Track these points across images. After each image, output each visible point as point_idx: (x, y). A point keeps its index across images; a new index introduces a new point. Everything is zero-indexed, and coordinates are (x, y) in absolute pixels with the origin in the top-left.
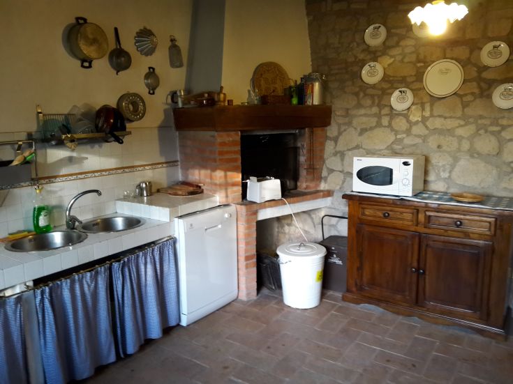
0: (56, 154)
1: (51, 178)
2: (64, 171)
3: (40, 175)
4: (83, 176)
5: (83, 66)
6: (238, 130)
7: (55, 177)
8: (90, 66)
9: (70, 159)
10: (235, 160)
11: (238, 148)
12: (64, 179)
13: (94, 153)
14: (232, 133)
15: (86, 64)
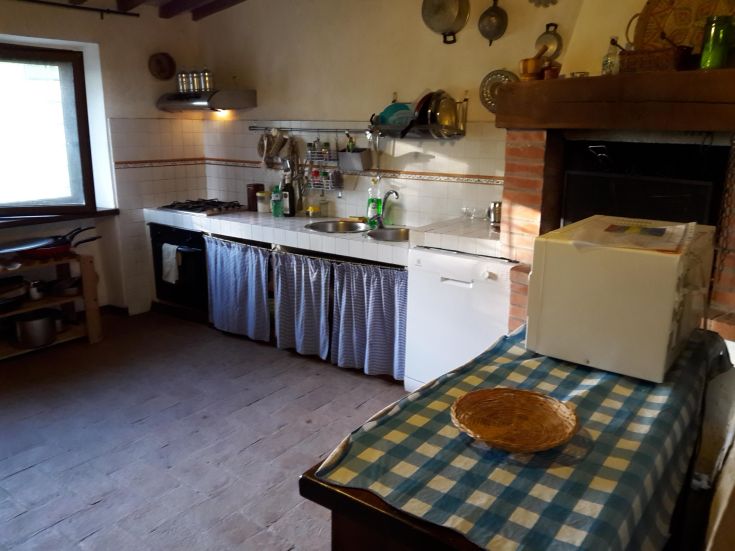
0: (402, 148)
1: (395, 173)
2: (408, 168)
3: (382, 168)
4: (426, 177)
5: (445, 42)
6: (544, 129)
7: (399, 172)
8: (454, 41)
9: (416, 156)
10: (533, 185)
11: (541, 163)
12: (408, 176)
13: (443, 153)
14: (533, 134)
15: (450, 38)
